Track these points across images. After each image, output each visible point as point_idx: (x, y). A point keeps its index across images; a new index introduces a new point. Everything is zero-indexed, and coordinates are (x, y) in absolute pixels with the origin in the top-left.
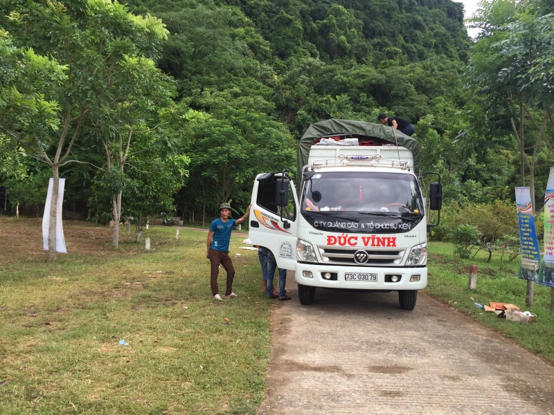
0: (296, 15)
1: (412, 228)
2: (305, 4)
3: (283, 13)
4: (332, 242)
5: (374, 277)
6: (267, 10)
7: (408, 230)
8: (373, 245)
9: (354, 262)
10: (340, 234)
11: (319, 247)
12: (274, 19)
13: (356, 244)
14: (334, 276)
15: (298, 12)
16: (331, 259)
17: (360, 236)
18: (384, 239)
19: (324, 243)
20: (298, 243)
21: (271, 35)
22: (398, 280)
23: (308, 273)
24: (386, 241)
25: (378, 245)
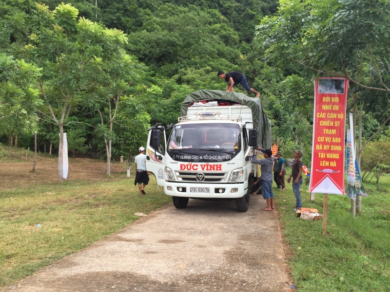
0: (258, 11)
1: (232, 158)
2: (265, 2)
3: (248, 11)
4: (183, 168)
5: (208, 190)
6: (237, 9)
7: (229, 160)
8: (207, 169)
9: (196, 180)
10: (187, 163)
11: (176, 171)
12: (242, 15)
13: (197, 169)
14: (184, 190)
15: (259, 9)
16: (183, 179)
17: (199, 164)
18: (214, 165)
19: (179, 169)
20: (165, 169)
21: (240, 27)
22: (223, 192)
23: (170, 188)
24: (215, 167)
25: (210, 170)
